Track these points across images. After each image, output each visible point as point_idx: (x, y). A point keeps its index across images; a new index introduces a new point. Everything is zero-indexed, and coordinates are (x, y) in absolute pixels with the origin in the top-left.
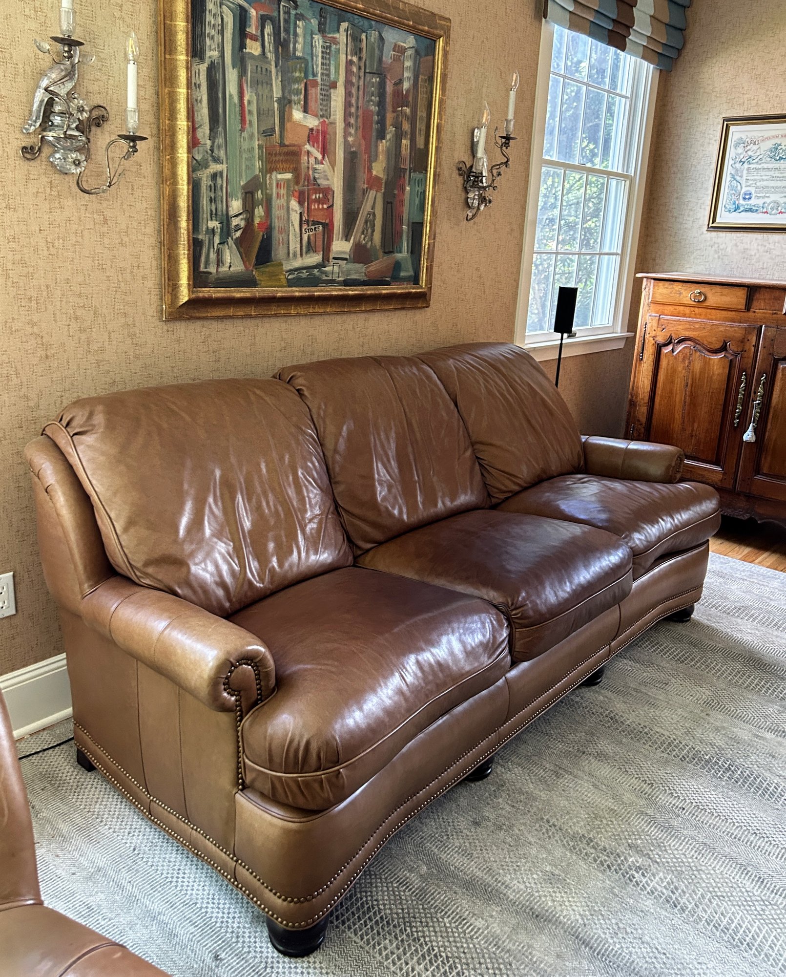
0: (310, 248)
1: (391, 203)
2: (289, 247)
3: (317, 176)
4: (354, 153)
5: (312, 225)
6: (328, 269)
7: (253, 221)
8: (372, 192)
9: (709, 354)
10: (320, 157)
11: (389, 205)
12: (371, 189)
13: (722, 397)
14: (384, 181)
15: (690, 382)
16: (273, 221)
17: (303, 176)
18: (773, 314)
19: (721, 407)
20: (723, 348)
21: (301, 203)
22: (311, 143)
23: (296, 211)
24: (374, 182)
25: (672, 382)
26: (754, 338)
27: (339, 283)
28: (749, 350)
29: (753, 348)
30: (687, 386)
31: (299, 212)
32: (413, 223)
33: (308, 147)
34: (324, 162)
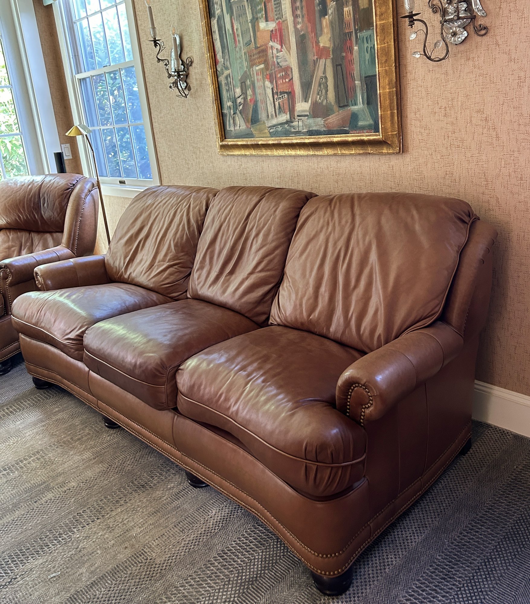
0: (281, 110)
1: (340, 65)
2: (268, 111)
3: (279, 60)
4: (303, 35)
5: (280, 95)
6: (295, 124)
7: (247, 99)
8: (321, 60)
10: (279, 47)
11: (339, 68)
12: (320, 59)
14: (331, 49)
16: (257, 96)
17: (271, 63)
21: (271, 82)
22: (272, 40)
23: (269, 87)
24: (322, 53)
27: (305, 134)
31: (271, 88)
32: (366, 77)
33: (271, 43)
34: (283, 50)
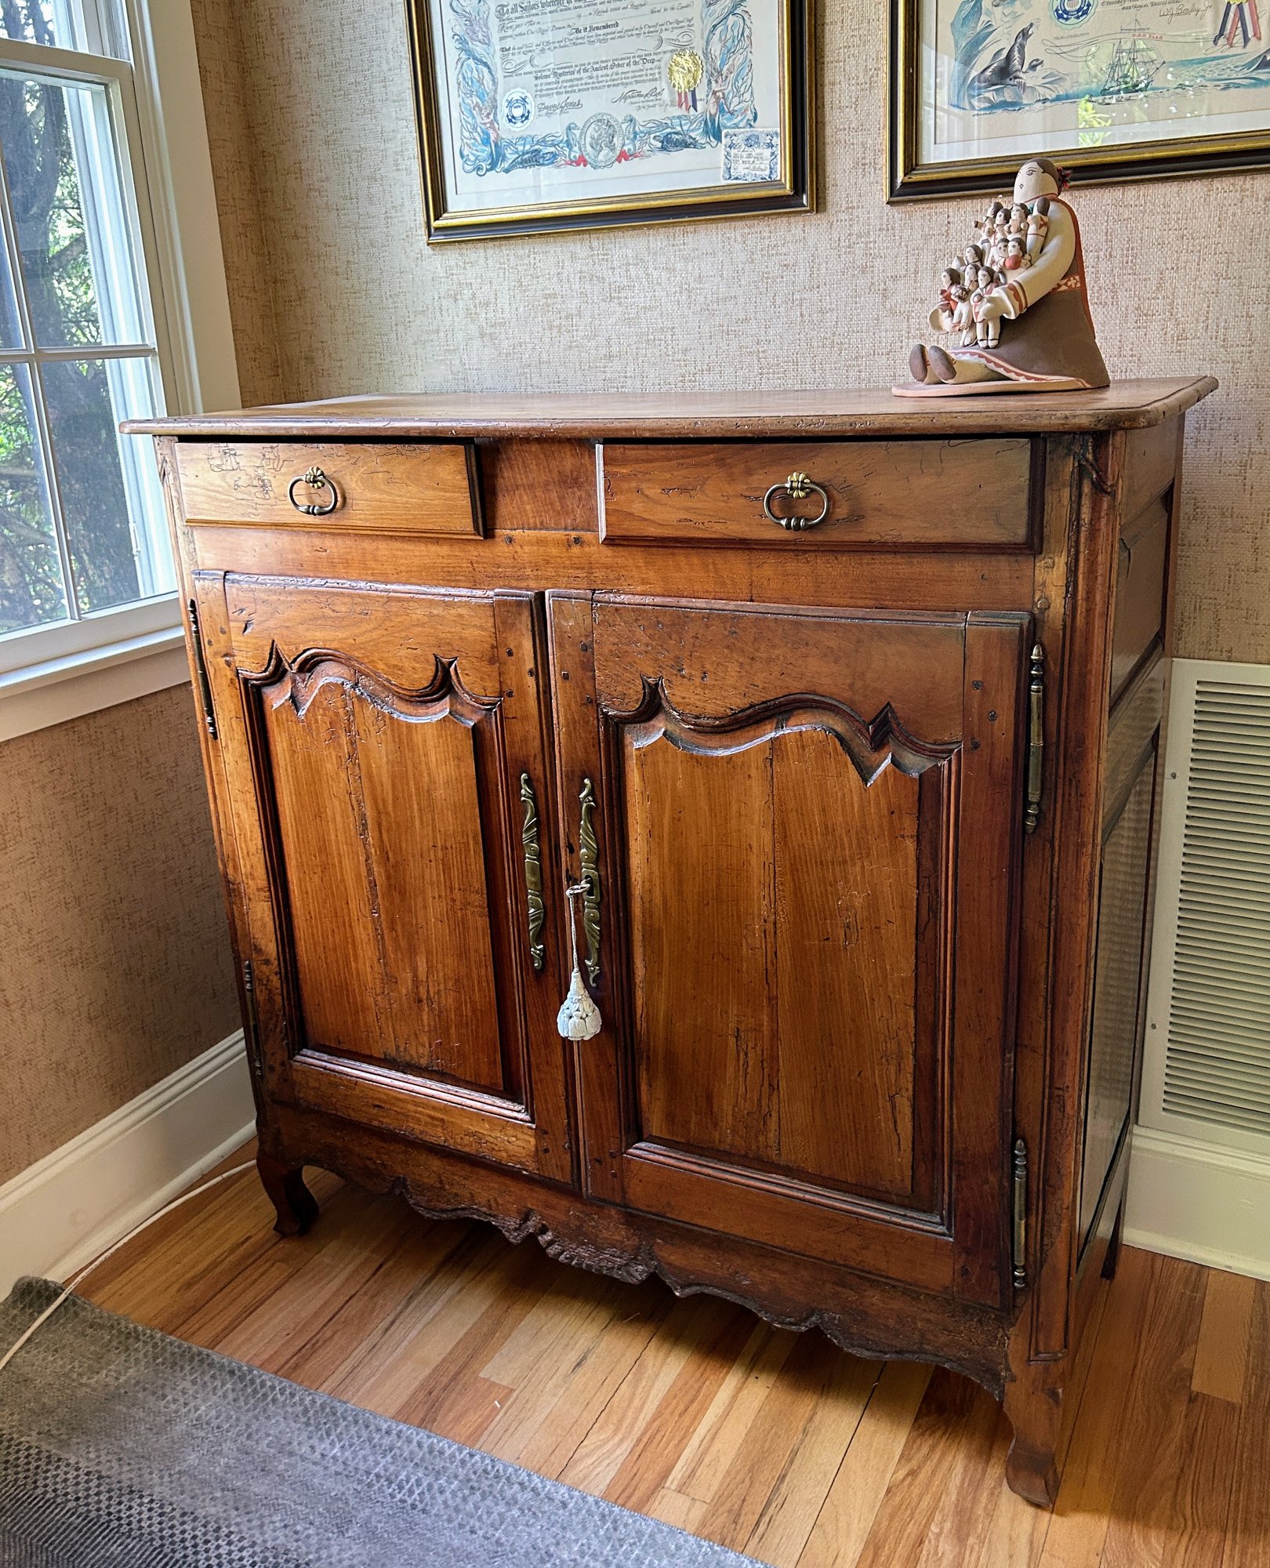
9: (403, 706)
13: (477, 865)
15: (369, 813)
18: (569, 544)
19: (479, 900)
20: (442, 685)
25: (319, 814)
26: (527, 645)
28: (521, 686)
29: (531, 681)
30: (365, 825)
